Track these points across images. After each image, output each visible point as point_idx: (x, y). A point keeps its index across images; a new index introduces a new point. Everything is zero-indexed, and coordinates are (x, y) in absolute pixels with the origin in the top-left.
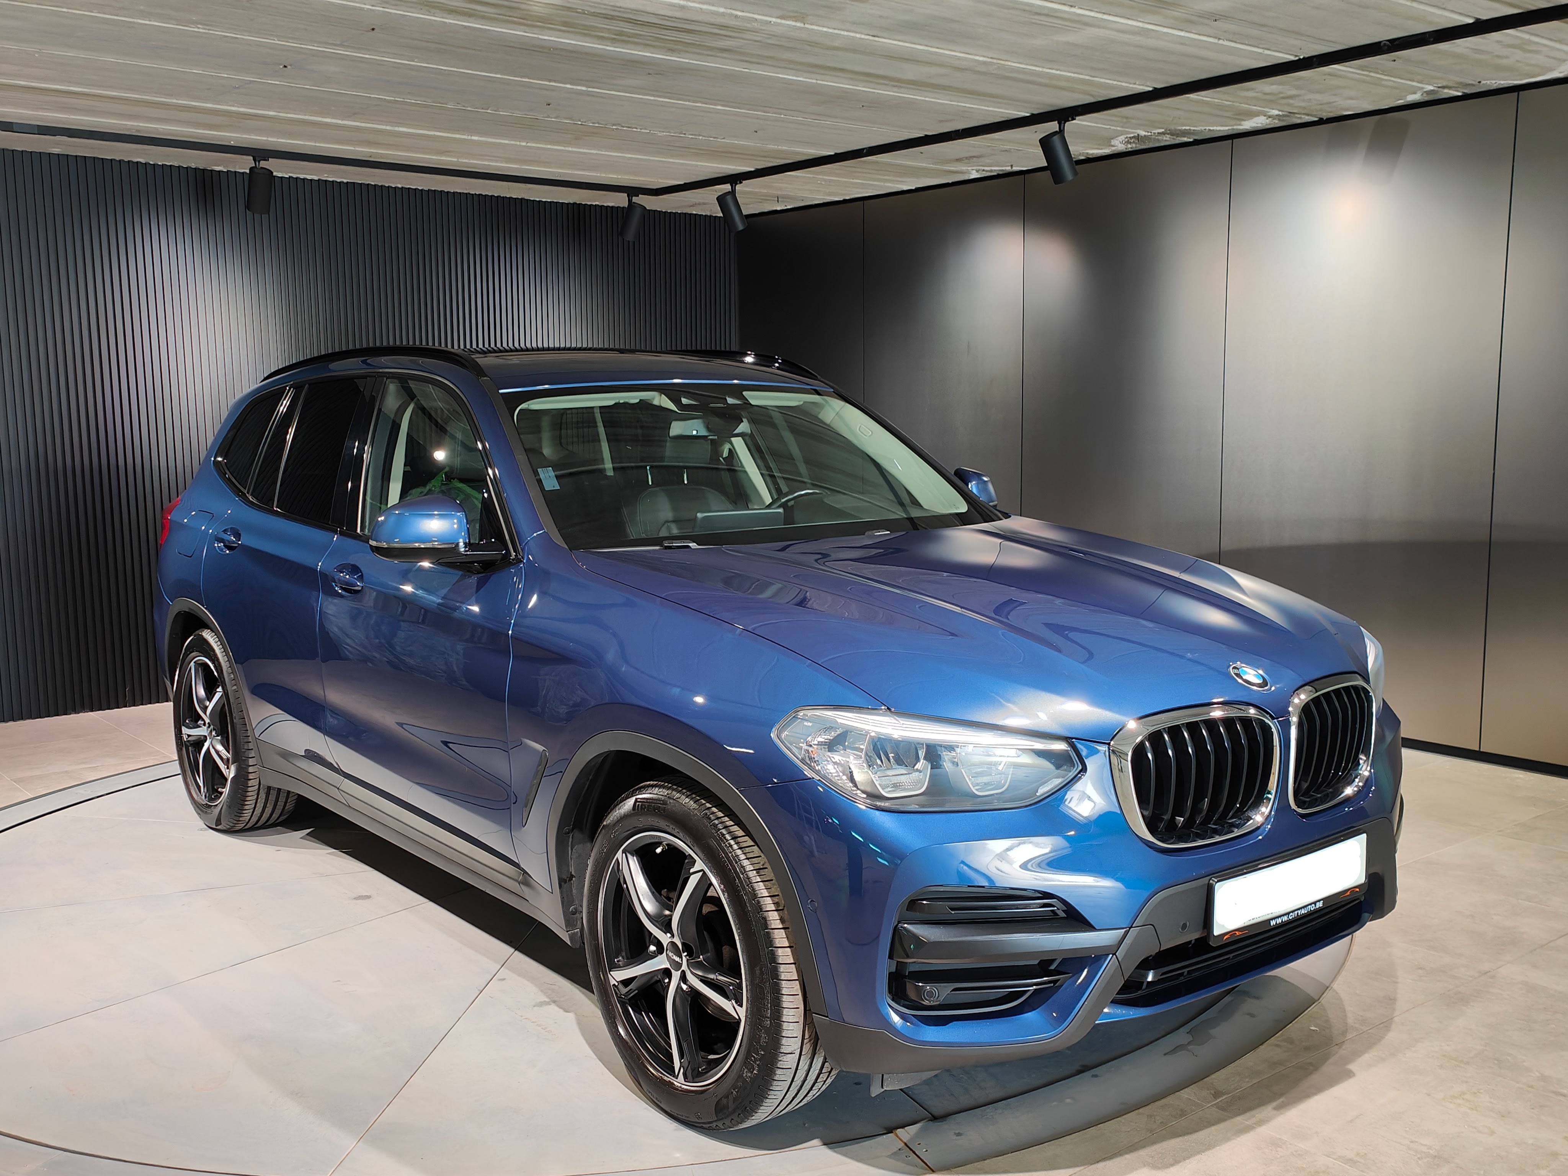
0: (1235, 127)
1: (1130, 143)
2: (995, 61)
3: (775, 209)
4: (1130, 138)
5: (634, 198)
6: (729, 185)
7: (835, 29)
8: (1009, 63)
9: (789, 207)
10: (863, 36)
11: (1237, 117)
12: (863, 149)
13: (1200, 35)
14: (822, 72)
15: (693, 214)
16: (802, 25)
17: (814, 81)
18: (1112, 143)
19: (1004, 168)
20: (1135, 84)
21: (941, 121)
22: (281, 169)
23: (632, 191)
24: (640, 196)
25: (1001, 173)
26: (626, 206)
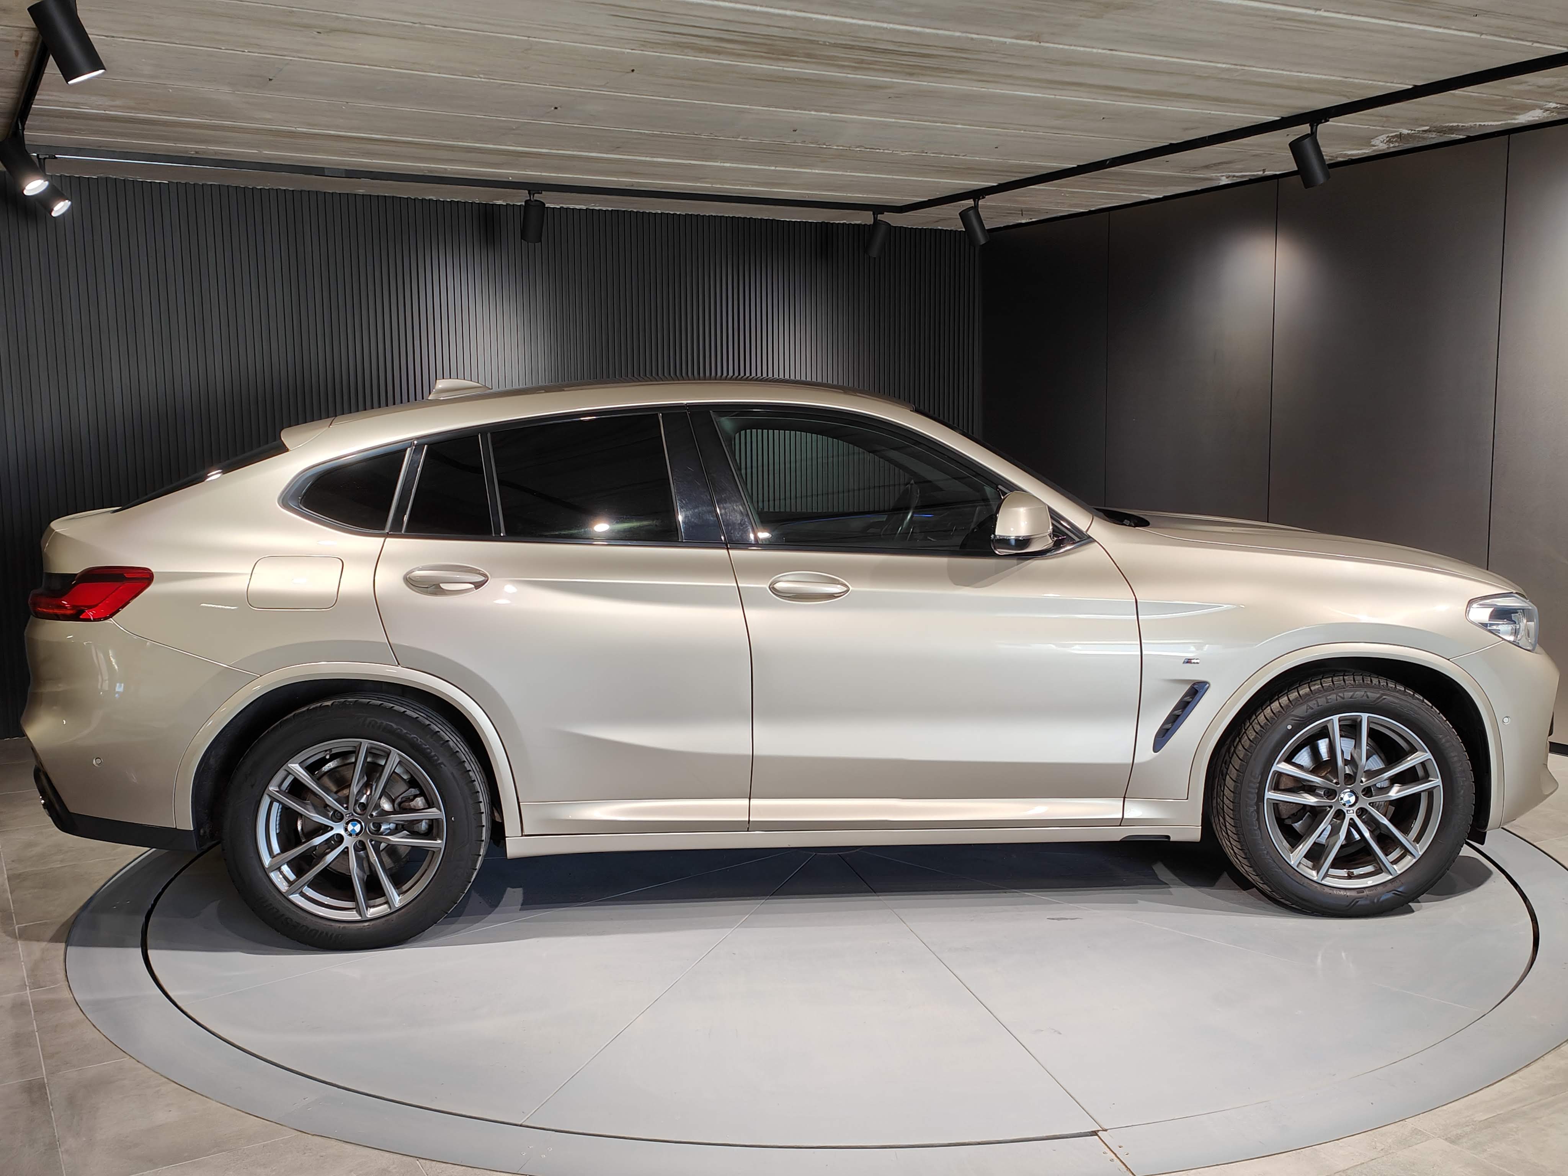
0: (1509, 121)
1: (1392, 142)
2: (1239, 67)
3: (1020, 222)
4: (1392, 136)
5: (879, 215)
6: (972, 200)
7: (1071, 45)
8: (1254, 69)
9: (1034, 220)
10: (1100, 51)
11: (1510, 111)
12: (1106, 160)
13: (1460, 30)
14: (1060, 87)
15: (939, 229)
16: (1038, 44)
17: (1053, 96)
18: (1373, 143)
19: (1255, 173)
20: (1392, 83)
21: (1187, 129)
22: (552, 201)
23: (878, 209)
24: (885, 213)
25: (1253, 178)
26: (872, 223)
